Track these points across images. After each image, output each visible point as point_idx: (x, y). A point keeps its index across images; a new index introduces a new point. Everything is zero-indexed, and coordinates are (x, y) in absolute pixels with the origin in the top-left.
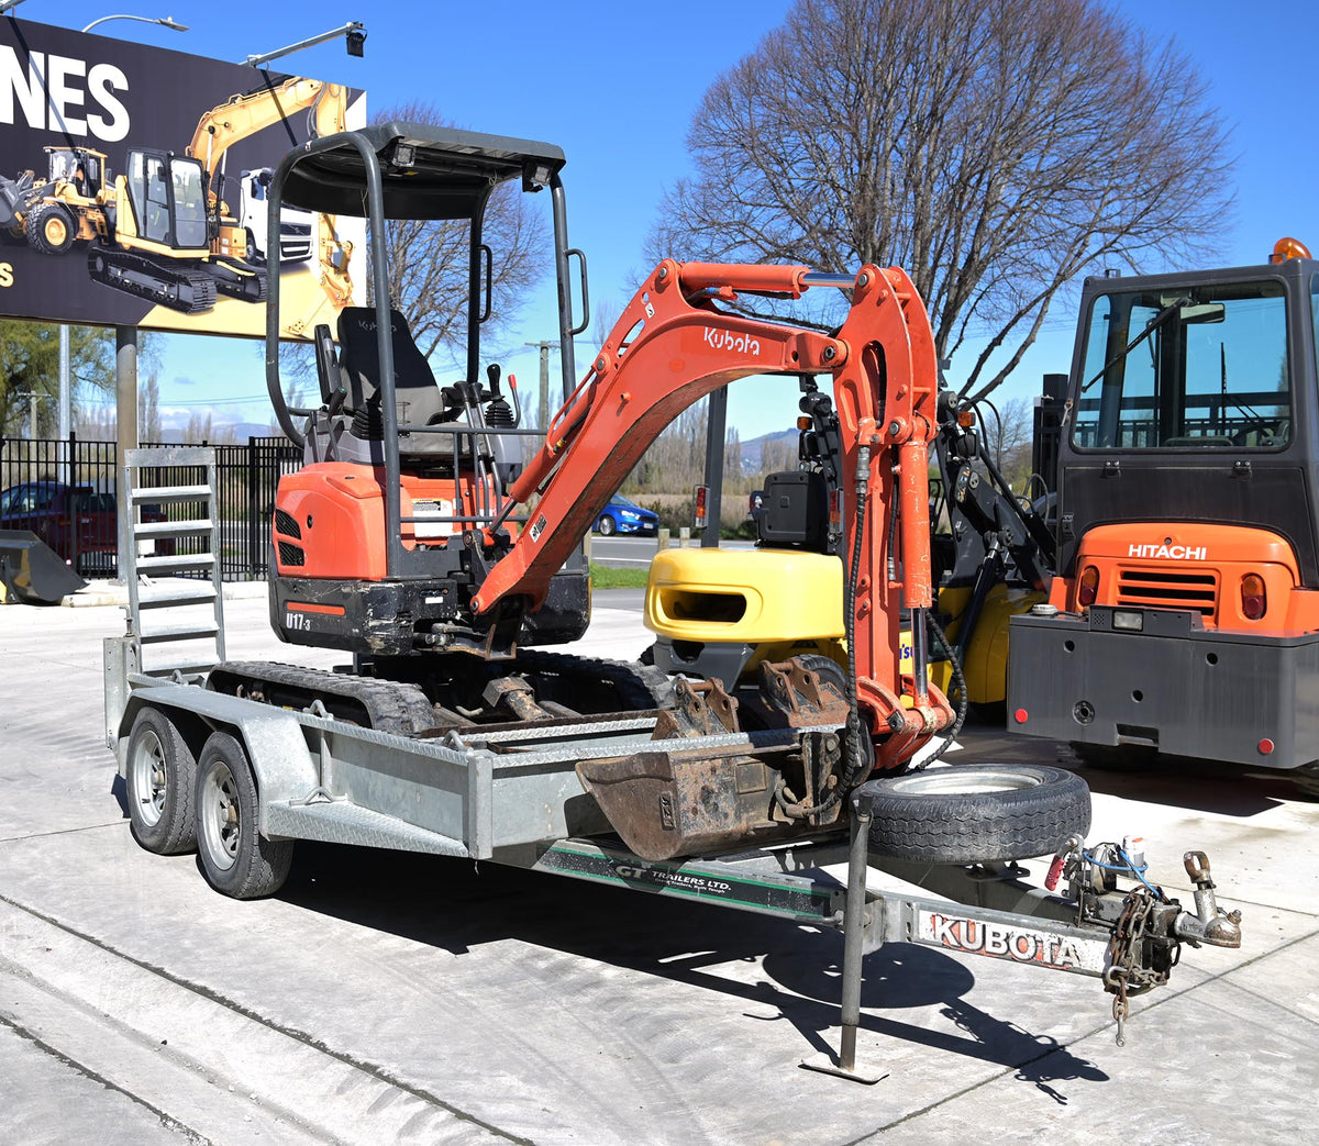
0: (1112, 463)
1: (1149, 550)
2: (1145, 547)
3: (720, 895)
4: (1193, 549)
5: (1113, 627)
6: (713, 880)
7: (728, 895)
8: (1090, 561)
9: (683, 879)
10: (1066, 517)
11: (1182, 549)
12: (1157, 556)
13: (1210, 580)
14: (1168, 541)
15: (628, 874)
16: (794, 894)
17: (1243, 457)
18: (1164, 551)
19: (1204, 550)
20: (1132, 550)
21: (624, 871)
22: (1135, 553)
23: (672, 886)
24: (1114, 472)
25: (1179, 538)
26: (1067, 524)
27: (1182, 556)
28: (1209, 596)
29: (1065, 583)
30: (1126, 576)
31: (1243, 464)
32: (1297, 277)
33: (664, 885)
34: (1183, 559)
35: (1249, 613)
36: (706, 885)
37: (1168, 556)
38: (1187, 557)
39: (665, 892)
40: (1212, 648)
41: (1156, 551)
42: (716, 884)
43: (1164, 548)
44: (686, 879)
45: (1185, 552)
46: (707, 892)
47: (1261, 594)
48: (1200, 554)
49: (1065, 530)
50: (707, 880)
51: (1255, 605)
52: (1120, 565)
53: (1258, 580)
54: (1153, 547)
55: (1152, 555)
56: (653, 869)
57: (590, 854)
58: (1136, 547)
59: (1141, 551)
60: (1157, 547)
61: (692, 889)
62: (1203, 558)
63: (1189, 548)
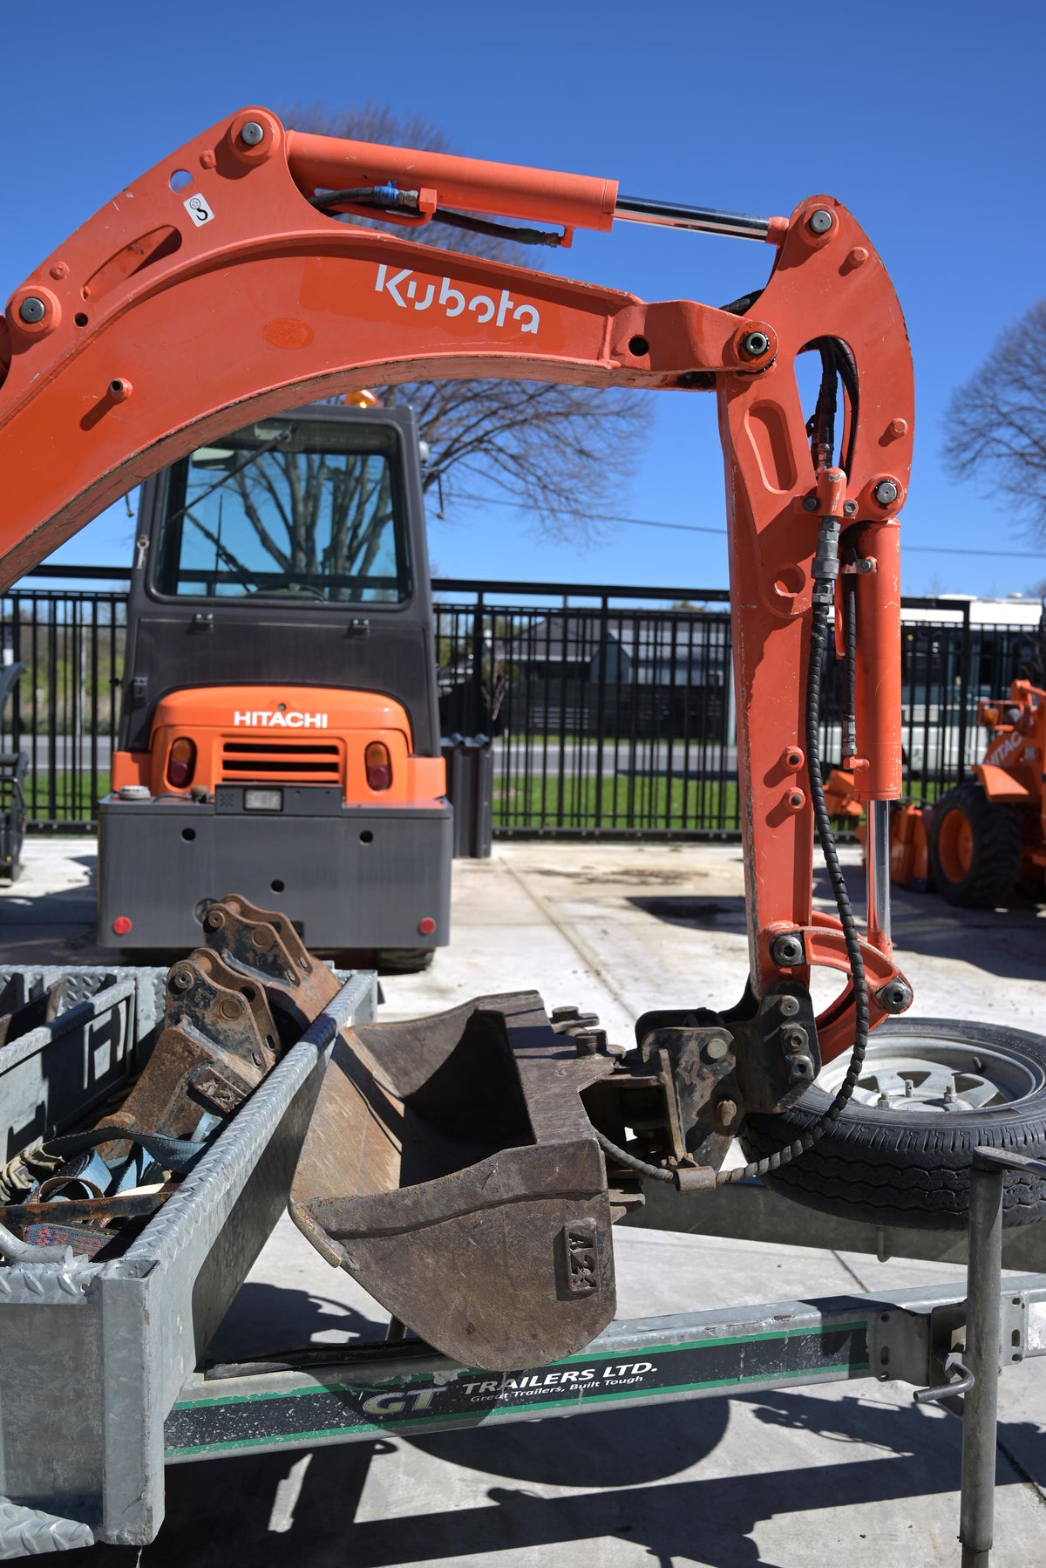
0: (205, 617)
1: (260, 718)
2: (255, 715)
3: (633, 1387)
4: (313, 716)
5: (245, 809)
6: (614, 1362)
7: (650, 1381)
8: (184, 731)
9: (542, 1380)
10: (138, 679)
11: (299, 716)
12: (272, 724)
13: (333, 750)
14: (284, 708)
15: (397, 1407)
16: (795, 1340)
17: (361, 615)
18: (279, 719)
19: (325, 717)
20: (237, 718)
21: (384, 1404)
22: (242, 722)
23: (514, 1401)
24: (205, 626)
25: (294, 704)
26: (141, 689)
27: (299, 724)
28: (333, 767)
29: (134, 760)
30: (229, 748)
31: (361, 623)
32: (410, 425)
33: (492, 1404)
34: (302, 727)
35: (375, 783)
36: (598, 1376)
37: (284, 724)
38: (307, 725)
39: (495, 1417)
40: (365, 826)
41: (269, 719)
42: (623, 1369)
43: (278, 715)
44: (548, 1380)
45: (303, 720)
46: (604, 1390)
47: (385, 762)
48: (321, 721)
49: (137, 695)
50: (599, 1366)
51: (380, 776)
52: (225, 736)
53: (382, 747)
54: (265, 715)
55: (264, 723)
56: (464, 1379)
57: (284, 1392)
58: (243, 714)
59: (250, 719)
60: (270, 714)
61: (567, 1393)
62: (325, 725)
63: (307, 715)
